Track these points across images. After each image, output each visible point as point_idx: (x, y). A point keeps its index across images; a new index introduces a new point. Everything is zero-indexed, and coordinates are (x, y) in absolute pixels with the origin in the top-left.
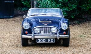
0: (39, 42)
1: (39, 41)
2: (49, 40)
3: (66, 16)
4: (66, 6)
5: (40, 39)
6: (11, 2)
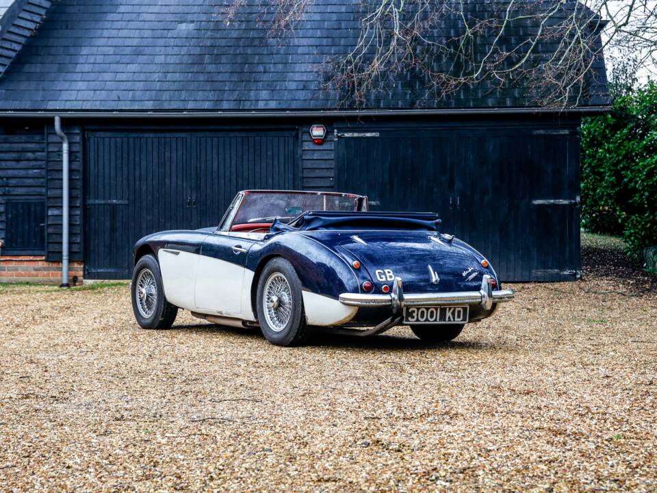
6: (566, 202)
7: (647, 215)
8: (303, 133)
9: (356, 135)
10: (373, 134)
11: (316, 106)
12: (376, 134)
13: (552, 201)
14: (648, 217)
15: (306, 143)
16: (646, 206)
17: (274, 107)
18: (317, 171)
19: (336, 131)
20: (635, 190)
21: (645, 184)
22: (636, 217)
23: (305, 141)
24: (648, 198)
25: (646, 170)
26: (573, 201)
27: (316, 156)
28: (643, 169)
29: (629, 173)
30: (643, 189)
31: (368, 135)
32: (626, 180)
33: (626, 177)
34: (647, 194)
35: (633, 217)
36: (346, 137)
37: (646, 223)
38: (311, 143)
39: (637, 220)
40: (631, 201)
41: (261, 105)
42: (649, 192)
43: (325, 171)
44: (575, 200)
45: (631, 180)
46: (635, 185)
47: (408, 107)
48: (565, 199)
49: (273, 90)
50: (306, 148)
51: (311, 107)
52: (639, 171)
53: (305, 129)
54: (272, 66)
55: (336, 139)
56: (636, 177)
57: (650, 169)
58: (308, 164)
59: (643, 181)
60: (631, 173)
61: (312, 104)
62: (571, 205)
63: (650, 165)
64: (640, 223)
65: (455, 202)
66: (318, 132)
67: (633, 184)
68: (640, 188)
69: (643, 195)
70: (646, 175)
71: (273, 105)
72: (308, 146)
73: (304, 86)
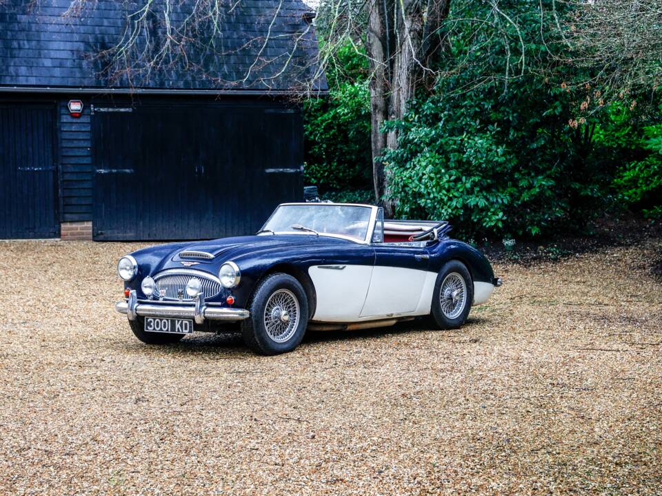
0: (150, 329)
1: (152, 324)
2: (178, 326)
3: (500, 225)
4: (510, 183)
5: (154, 317)
6: (292, 171)
7: (324, 164)
8: (61, 107)
9: (111, 110)
10: (127, 110)
11: (75, 83)
12: (130, 110)
13: (281, 170)
14: (326, 166)
15: (64, 116)
16: (324, 157)
17: (35, 84)
18: (75, 142)
19: (92, 106)
20: (314, 143)
21: (323, 137)
22: (316, 167)
23: (63, 114)
24: (326, 150)
25: (324, 124)
26: (298, 170)
27: (74, 128)
28: (322, 123)
29: (309, 126)
30: (322, 142)
31: (122, 110)
32: (307, 133)
33: (306, 130)
34: (324, 146)
35: (313, 166)
36: (102, 112)
37: (325, 171)
38: (69, 117)
39: (316, 169)
40: (310, 152)
41: (22, 81)
42: (327, 145)
43: (82, 142)
44: (299, 169)
45: (311, 133)
46: (315, 138)
47: (158, 87)
48: (292, 168)
49: (31, 67)
50: (65, 121)
51: (69, 85)
52: (318, 125)
53: (62, 104)
54: (26, 42)
55: (92, 114)
56: (315, 130)
57: (327, 124)
58: (66, 136)
59: (321, 134)
60: (311, 126)
61: (70, 82)
62: (296, 173)
63: (327, 120)
64: (319, 171)
65: (200, 170)
66: (75, 106)
67: (312, 137)
68: (319, 140)
69: (321, 147)
70: (324, 129)
71: (33, 81)
72: (65, 119)
73: (60, 64)
